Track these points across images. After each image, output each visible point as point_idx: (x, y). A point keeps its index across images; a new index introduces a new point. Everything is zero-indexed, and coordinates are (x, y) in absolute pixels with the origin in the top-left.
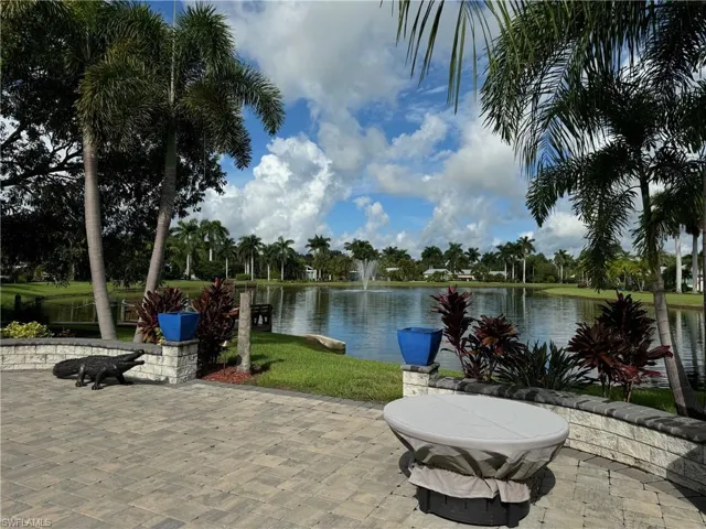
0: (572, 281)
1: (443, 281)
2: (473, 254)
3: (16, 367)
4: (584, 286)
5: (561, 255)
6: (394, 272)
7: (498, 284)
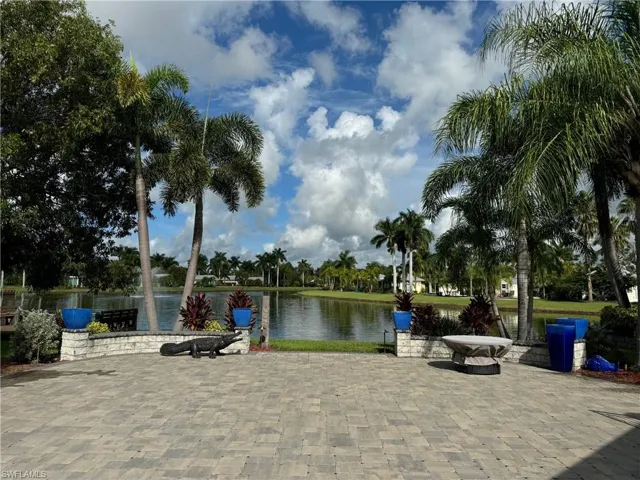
0: (313, 285)
1: (211, 286)
2: (235, 261)
3: (114, 353)
4: (327, 289)
5: (303, 264)
6: (165, 278)
7: (257, 288)
